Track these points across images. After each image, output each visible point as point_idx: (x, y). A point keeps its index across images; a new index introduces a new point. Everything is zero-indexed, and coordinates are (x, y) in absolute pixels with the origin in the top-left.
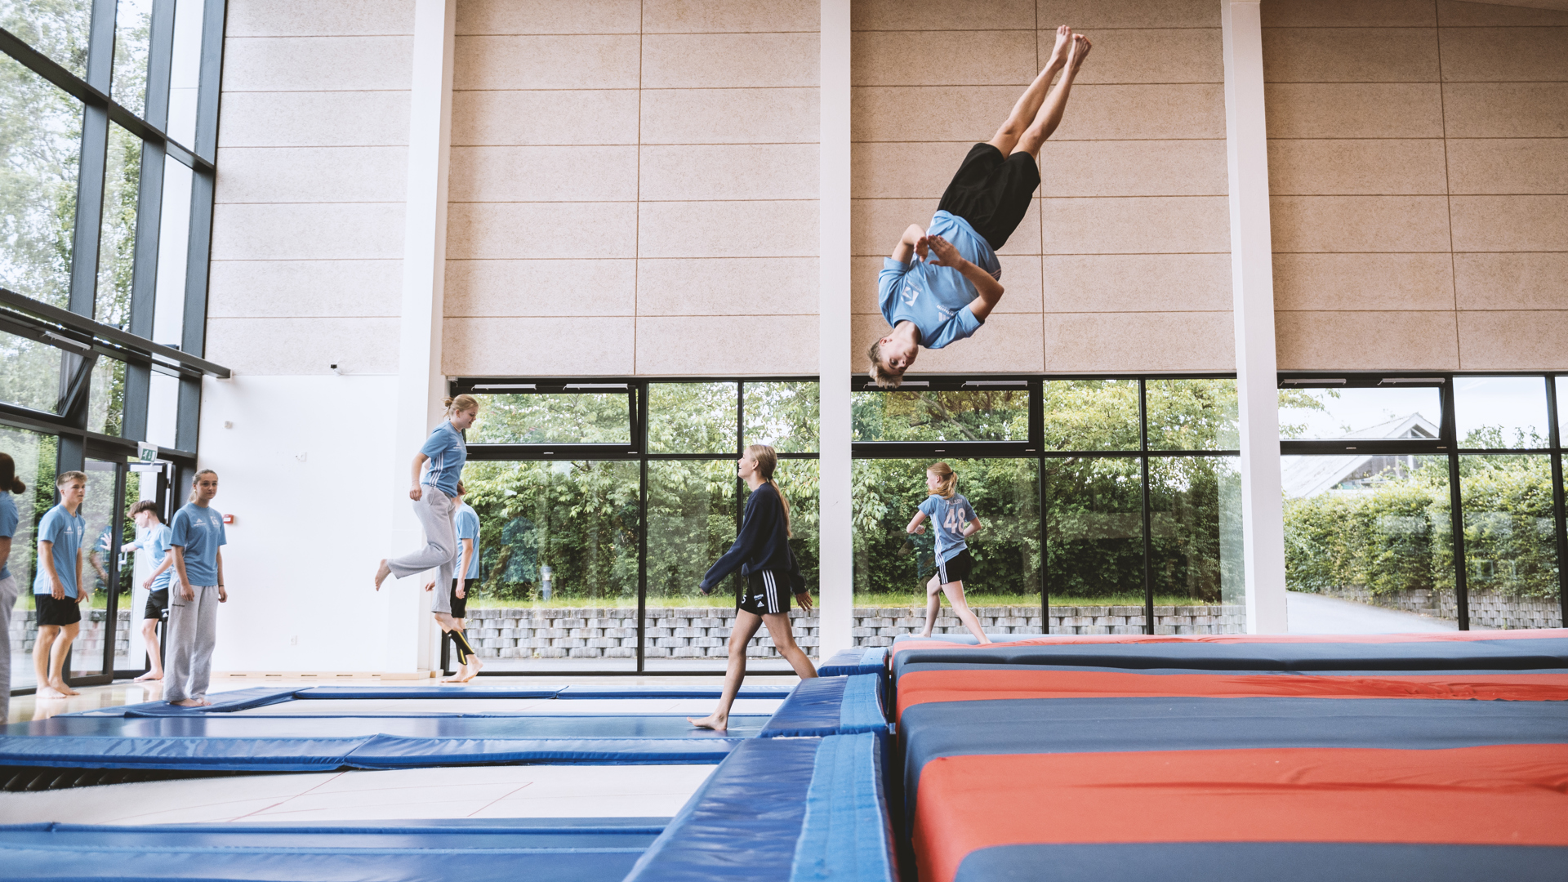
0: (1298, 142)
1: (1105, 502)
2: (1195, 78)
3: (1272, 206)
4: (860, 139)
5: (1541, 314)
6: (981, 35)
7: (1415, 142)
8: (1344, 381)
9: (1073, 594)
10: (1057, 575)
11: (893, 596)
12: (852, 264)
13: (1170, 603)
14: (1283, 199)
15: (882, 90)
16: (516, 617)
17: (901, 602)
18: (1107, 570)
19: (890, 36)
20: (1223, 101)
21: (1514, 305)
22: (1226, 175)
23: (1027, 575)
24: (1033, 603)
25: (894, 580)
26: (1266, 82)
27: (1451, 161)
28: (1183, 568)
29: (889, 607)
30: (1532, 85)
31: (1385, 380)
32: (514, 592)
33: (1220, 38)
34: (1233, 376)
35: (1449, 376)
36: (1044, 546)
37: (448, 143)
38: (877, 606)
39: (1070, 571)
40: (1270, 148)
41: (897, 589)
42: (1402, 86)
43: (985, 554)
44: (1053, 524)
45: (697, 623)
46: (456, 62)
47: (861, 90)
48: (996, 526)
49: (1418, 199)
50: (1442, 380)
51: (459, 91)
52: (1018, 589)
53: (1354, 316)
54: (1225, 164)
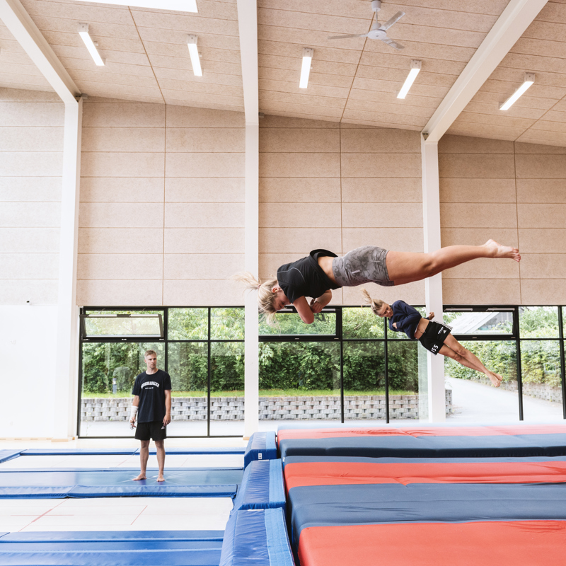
0: (454, 204)
1: (370, 347)
2: (409, 175)
3: (442, 232)
4: (262, 201)
5: (556, 280)
6: (316, 155)
7: (504, 205)
8: (472, 309)
9: (356, 389)
10: (349, 381)
11: (273, 390)
12: (259, 257)
13: (399, 394)
14: (447, 229)
15: (272, 179)
16: (101, 402)
17: (278, 394)
18: (371, 378)
19: (276, 155)
20: (421, 186)
21: (544, 276)
22: (422, 219)
23: (335, 380)
24: (337, 394)
25: (274, 382)
26: (440, 178)
27: (519, 213)
28: (405, 377)
29: (272, 396)
30: (554, 180)
31: (489, 309)
32: (99, 389)
33: (420, 158)
34: (425, 306)
35: (516, 307)
36: (342, 368)
37: (79, 201)
38: (267, 396)
39: (354, 378)
40: (441, 207)
41: (276, 387)
42: (498, 180)
43: (316, 372)
44: (347, 358)
45: (185, 405)
46: (82, 164)
47: (263, 179)
48: (321, 359)
49: (505, 230)
50: (514, 309)
51: (83, 177)
52: (331, 387)
53: (476, 281)
54: (422, 213)
